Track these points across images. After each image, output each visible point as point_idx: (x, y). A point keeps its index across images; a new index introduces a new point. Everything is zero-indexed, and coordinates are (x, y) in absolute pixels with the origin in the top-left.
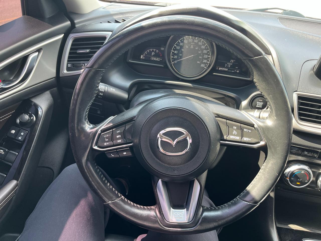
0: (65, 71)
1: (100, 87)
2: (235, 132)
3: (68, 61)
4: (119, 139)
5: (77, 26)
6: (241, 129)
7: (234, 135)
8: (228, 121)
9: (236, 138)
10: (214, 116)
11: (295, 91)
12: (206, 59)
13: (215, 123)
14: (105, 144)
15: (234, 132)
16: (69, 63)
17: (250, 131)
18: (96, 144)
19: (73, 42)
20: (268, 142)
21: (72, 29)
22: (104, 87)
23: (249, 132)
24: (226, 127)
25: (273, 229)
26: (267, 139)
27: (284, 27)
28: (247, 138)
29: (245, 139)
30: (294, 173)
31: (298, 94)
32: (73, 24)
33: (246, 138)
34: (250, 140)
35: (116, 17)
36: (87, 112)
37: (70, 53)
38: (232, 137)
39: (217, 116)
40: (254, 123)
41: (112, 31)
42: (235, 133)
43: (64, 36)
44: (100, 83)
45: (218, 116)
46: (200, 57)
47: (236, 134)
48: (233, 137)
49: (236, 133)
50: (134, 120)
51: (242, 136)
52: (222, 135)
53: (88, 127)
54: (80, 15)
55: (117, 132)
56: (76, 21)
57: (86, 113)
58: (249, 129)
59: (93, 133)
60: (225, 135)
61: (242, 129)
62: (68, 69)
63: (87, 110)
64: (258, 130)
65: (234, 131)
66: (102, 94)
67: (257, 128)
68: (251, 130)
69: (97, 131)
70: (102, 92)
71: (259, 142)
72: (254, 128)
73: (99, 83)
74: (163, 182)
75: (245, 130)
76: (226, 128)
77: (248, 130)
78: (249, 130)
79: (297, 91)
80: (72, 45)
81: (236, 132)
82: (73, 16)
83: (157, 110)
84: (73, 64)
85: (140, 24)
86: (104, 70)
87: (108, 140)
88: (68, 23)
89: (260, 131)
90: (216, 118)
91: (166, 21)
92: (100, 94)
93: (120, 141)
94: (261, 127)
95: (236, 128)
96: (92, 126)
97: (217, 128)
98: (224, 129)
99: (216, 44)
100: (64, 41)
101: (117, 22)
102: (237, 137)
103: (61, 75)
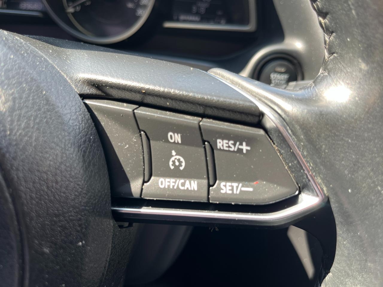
2: (176, 159)
6: (204, 142)
7: (176, 173)
8: (142, 111)
9: (183, 185)
15: (173, 159)
17: (245, 148)
20: (336, 194)
23: (240, 151)
24: (135, 139)
26: (333, 178)
28: (235, 185)
29: (228, 189)
33: (228, 184)
34: (251, 189)
38: (165, 186)
39: (93, 91)
40: (262, 108)
42: (177, 163)
47: (182, 168)
48: (172, 184)
49: (183, 164)
51: (212, 176)
58: (238, 138)
60: (136, 177)
61: (206, 141)
64: (283, 140)
65: (174, 153)
67: (277, 130)
68: (250, 140)
71: (292, 201)
72: (262, 132)
75: (221, 144)
76: (138, 146)
77: (234, 145)
78: (241, 144)
81: (182, 159)
89: (292, 140)
94: (297, 121)
95: (177, 138)
98: (127, 146)
102: (188, 182)
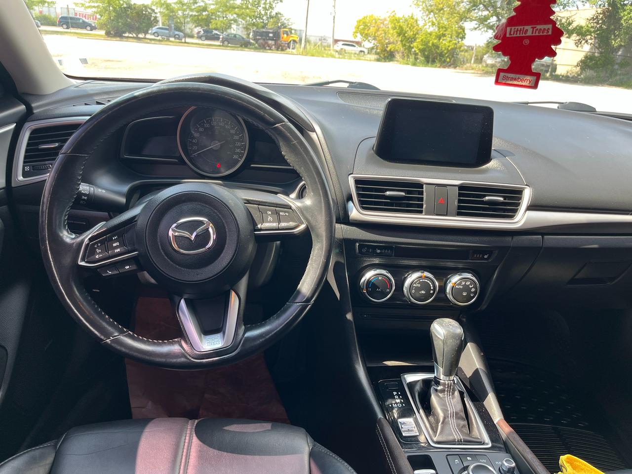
0: (21, 178)
1: (83, 188)
2: (270, 218)
3: (24, 162)
4: (117, 247)
5: (35, 111)
7: (270, 222)
8: (260, 206)
9: (272, 225)
10: (243, 202)
11: (350, 174)
12: (238, 147)
13: (244, 211)
14: (97, 257)
16: (27, 166)
17: (287, 214)
18: (83, 260)
19: (31, 134)
20: (309, 224)
21: (28, 115)
22: (88, 188)
24: (258, 213)
25: (359, 366)
26: (307, 220)
27: (344, 103)
28: (285, 223)
29: (283, 225)
30: (371, 281)
31: (354, 178)
32: (29, 110)
33: (283, 223)
34: (289, 224)
35: (97, 98)
36: (67, 217)
37: (27, 151)
38: (266, 225)
39: (246, 202)
40: (291, 204)
41: (90, 115)
43: (16, 126)
44: (82, 183)
45: (248, 202)
46: (231, 146)
47: (271, 220)
48: (269, 225)
50: (136, 221)
51: (279, 222)
52: (254, 224)
53: (67, 237)
54: (40, 96)
55: (114, 238)
56: (33, 105)
57: (65, 217)
58: (285, 212)
59: (77, 244)
60: (259, 224)
61: (277, 213)
62: (25, 175)
63: (66, 212)
64: (297, 212)
66: (86, 198)
67: (295, 210)
68: (288, 212)
69: (82, 241)
70: (85, 195)
71: (299, 226)
72: (291, 210)
73: (80, 184)
74: (186, 301)
75: (281, 213)
76: (259, 215)
77: (285, 214)
79: (352, 174)
80: (30, 139)
82: (28, 99)
83: (165, 197)
84: (33, 166)
85: (133, 94)
86: (87, 156)
87: (100, 251)
88: (22, 108)
90: (246, 205)
91: (164, 89)
92: (83, 197)
93: (119, 250)
94: (300, 208)
95: (270, 213)
96: (74, 236)
97: (247, 216)
98: (256, 216)
99: (244, 120)
100: (16, 134)
101: (98, 103)
103: (13, 185)
